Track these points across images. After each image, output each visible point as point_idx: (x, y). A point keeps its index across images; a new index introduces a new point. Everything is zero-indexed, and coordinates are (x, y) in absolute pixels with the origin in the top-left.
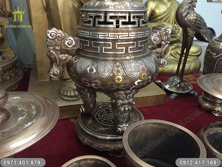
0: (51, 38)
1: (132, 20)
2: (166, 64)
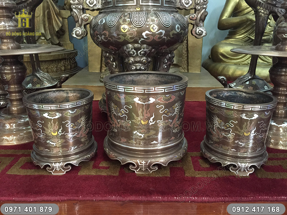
2: (204, 34)
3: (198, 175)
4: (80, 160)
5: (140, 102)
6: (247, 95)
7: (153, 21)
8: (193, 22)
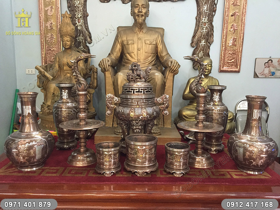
0: (108, 97)
1: (140, 91)
2: (168, 114)
3: (162, 176)
4: (116, 171)
5: (140, 148)
6: (182, 145)
7: (144, 111)
8: (163, 109)
